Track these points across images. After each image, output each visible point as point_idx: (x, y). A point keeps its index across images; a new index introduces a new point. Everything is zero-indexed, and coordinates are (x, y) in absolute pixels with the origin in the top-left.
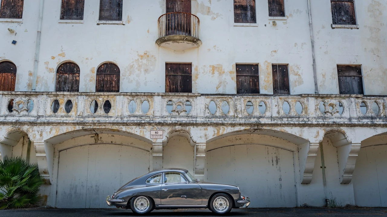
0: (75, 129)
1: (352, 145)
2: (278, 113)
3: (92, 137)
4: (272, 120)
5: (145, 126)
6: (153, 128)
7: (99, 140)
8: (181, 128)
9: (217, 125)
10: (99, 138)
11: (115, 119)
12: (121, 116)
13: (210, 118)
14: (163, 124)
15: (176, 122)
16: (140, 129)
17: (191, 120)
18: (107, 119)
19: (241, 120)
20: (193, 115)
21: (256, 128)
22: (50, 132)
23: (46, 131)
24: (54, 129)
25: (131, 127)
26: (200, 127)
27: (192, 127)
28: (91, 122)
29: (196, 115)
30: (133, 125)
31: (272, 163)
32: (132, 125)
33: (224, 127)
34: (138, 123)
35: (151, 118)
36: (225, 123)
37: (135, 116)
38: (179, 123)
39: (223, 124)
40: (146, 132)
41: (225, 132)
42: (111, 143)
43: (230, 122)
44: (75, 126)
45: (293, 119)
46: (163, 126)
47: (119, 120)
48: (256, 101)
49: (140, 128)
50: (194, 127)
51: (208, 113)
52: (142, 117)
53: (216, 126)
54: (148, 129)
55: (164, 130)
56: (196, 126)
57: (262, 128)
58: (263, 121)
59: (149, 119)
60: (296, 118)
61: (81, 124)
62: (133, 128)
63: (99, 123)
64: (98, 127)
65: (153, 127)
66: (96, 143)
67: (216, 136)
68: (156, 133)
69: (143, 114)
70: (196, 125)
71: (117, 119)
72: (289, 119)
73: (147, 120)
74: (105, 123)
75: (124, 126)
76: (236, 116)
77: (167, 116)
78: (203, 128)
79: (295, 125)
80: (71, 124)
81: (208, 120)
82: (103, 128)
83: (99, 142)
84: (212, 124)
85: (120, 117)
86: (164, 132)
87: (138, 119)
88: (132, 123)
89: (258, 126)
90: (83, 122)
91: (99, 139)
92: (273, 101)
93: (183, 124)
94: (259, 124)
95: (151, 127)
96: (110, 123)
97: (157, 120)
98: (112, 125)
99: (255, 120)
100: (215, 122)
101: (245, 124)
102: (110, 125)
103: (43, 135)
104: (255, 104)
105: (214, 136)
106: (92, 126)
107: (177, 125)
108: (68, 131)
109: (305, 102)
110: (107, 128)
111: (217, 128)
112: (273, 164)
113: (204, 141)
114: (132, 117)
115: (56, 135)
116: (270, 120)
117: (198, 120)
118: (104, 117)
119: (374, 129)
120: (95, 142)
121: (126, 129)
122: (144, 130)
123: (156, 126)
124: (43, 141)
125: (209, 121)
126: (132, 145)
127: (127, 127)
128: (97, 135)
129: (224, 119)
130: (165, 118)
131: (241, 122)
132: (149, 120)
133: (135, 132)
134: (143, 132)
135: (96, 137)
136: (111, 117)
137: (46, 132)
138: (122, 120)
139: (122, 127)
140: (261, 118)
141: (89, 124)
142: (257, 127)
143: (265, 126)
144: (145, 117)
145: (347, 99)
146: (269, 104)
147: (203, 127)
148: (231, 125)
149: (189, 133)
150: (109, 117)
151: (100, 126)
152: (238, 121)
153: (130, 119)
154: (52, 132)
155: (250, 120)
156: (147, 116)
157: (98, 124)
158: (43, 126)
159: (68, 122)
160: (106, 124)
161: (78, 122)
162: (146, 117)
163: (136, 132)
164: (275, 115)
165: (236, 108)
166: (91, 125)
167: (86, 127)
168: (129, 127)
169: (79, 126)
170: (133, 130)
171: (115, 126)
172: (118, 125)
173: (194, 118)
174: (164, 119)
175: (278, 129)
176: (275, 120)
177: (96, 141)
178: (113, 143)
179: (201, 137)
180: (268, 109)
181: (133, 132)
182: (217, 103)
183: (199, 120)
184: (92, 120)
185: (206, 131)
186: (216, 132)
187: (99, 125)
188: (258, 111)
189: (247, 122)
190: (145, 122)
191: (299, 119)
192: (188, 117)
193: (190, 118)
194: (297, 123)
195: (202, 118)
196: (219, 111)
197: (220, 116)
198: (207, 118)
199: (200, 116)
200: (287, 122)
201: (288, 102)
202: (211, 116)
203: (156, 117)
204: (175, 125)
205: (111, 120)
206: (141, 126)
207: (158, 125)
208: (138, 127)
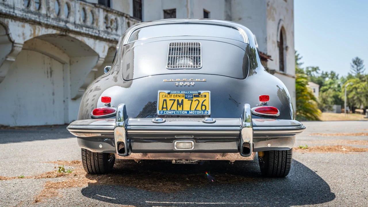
2: (80, 20)
4: (76, 27)
9: (34, 23)
13: (27, 13)
17: (8, 10)
19: (53, 21)
20: (9, 3)
26: (18, 22)
27: (10, 21)
29: (13, 4)
33: (40, 27)
39: (40, 24)
41: (40, 34)
45: (89, 29)
48: (63, 2)
50: (12, 21)
51: (23, 5)
56: (14, 20)
57: (69, 35)
58: (71, 27)
60: (91, 28)
70: (14, 18)
72: (87, 29)
76: (49, 15)
78: (21, 24)
79: (91, 36)
81: (24, 14)
84: (30, 21)
92: (77, 5)
93: (3, 15)
94: (67, 30)
99: (63, 24)
104: (62, 5)
105: (31, 36)
109: (97, 13)
111: (34, 27)
113: (22, 42)
116: (74, 27)
117: (16, 11)
125: (25, 15)
129: (39, 17)
140: (68, 23)
142: (65, 33)
145: (121, 17)
146: (73, 8)
148: (46, 26)
149: (7, 27)
152: (50, 21)
155: (60, 24)
164: (78, 22)
165: (49, 5)
173: (11, 8)
175: (80, 38)
176: (78, 27)
179: (19, 36)
180: (72, 13)
185: (24, 28)
186: (33, 32)
188: (64, 14)
189: (58, 25)
191: (93, 30)
192: (6, 5)
193: (7, 7)
194: (93, 34)
195: (20, 11)
196: (33, 5)
197: (34, 11)
198: (24, 11)
199: (17, 7)
200: (87, 32)
201: (84, 9)
202: (26, 10)
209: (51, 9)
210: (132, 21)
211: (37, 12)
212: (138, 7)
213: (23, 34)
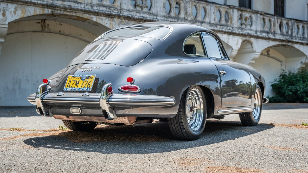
0: (44, 13)
1: (256, 53)
2: (215, 20)
3: (38, 23)
4: (211, 26)
5: (114, 18)
10: (46, 25)
12: (91, 4)
13: (168, 18)
14: (131, 18)
15: (142, 18)
16: (110, 21)
17: (153, 17)
18: (77, 5)
20: (154, 12)
22: (15, 12)
23: (10, 10)
24: (19, 9)
25: (101, 17)
29: (156, 12)
30: (104, 16)
32: (103, 15)
34: (109, 15)
35: (119, 10)
37: (104, 6)
38: (144, 19)
40: (115, 25)
42: (58, 32)
44: (43, 9)
45: (223, 27)
46: (130, 20)
48: (200, 6)
49: (109, 20)
51: (165, 12)
52: (111, 8)
54: (117, 22)
59: (117, 11)
60: (225, 26)
61: (51, 7)
62: (103, 19)
64: (68, 14)
66: (43, 31)
69: (111, 5)
71: (87, 7)
72: (221, 27)
73: (115, 11)
74: (77, 10)
75: (95, 15)
76: (186, 18)
77: (133, 11)
79: (225, 33)
80: (39, 5)
82: (73, 15)
83: (46, 30)
87: (108, 10)
88: (103, 14)
90: (53, 5)
91: (47, 27)
92: (212, 8)
95: (120, 20)
96: (81, 10)
97: (126, 14)
98: (83, 12)
102: (81, 12)
103: (7, 15)
104: (199, 9)
106: (62, 11)
107: (142, 21)
108: (36, 14)
109: (231, 13)
110: (78, 15)
114: (101, 6)
115: (22, 16)
116: (209, 26)
117: (158, 18)
119: (268, 41)
121: (97, 20)
122: (113, 22)
123: (123, 20)
124: (7, 23)
127: (97, 17)
128: (43, 21)
130: (131, 12)
132: (118, 13)
133: (105, 23)
134: (113, 25)
135: (42, 23)
136: (81, 3)
137: (10, 12)
138: (92, 8)
139: (93, 16)
140: (203, 24)
141: (60, 8)
144: (114, 8)
145: (255, 15)
146: (208, 11)
150: (79, 2)
151: (70, 12)
153: (99, 9)
154: (17, 12)
155: (196, 24)
156: (115, 8)
157: (70, 9)
158: (5, 3)
159: (38, 3)
161: (47, 4)
163: (106, 23)
164: (212, 22)
165: (187, 10)
167: (56, 12)
168: (99, 17)
169: (48, 9)
170: (103, 21)
171: (85, 15)
172: (88, 14)
173: (155, 15)
174: (130, 13)
176: (213, 26)
177: (42, 28)
178: (62, 32)
180: (208, 15)
181: (103, 24)
182: (172, 3)
187: (70, 11)
188: (201, 16)
190: (115, 14)
191: (227, 27)
192: (150, 14)
193: (151, 15)
194: (227, 31)
195: (162, 17)
196: (173, 12)
197: (174, 16)
198: (165, 17)
199: (160, 14)
200: (221, 29)
201: (219, 11)
202: (167, 16)
203: (124, 10)
204: (140, 21)
205: (81, 6)
206: (111, 18)
207: (126, 19)
208: (107, 18)
209: (188, 13)
210: (267, 17)
211: (177, 16)
212: (280, 4)
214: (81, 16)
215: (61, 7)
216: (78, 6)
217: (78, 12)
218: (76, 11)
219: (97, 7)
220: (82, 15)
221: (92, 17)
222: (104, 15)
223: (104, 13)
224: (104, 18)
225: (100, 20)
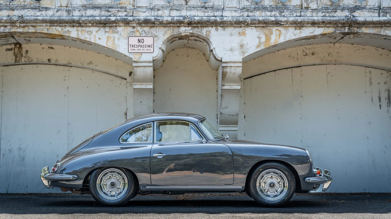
3: (9, 50)
4: (381, 15)
5: (116, 26)
6: (133, 32)
7: (22, 55)
8: (191, 31)
9: (265, 24)
10: (24, 51)
11: (55, 12)
12: (67, 7)
13: (251, 12)
14: (154, 23)
15: (181, 18)
16: (107, 34)
17: (212, 14)
18: (39, 13)
19: (314, 14)
20: (216, 3)
21: (347, 30)
25: (88, 29)
26: (230, 30)
27: (213, 30)
28: (5, 18)
29: (223, 4)
30: (93, 26)
31: (378, 104)
32: (90, 25)
33: (279, 28)
34: (102, 22)
35: (128, 10)
36: (281, 21)
37: (95, 7)
38: (186, 21)
39: (277, 23)
40: (119, 39)
41: (282, 40)
42: (47, 62)
43: (291, 19)
46: (153, 27)
47: (64, 16)
49: (106, 32)
50: (217, 30)
51: (247, 0)
52: (110, 10)
53: (264, 27)
54: (122, 33)
55: (156, 36)
56: (221, 27)
57: (360, 31)
58: (361, 16)
59: (125, 13)
62: (91, 32)
63: (23, 21)
64: (21, 30)
65: (133, 30)
66: (17, 63)
67: (262, 47)
68: (139, 41)
69: (112, 3)
70: (222, 24)
71: (59, 13)
73: (120, 14)
74: (36, 21)
75: (73, 26)
76: (305, 5)
77: (162, 7)
78: (236, 31)
81: (246, 14)
82: (30, 31)
83: (23, 60)
84: (254, 24)
85: (65, 8)
86: (155, 39)
87: (103, 13)
88: (90, 22)
89: (350, 26)
91: (24, 55)
93: (195, 23)
94: (352, 23)
95: (130, 29)
96: (44, 21)
97: (142, 16)
98: (49, 25)
99: (345, 15)
100: (261, 19)
101: (323, 22)
102: (44, 25)
105: (258, 47)
106: (8, 27)
107: (182, 25)
110: (38, 31)
111: (266, 30)
112: (380, 106)
113: (238, 57)
114: (89, 8)
116: (377, 15)
117: (225, 14)
118: (32, 8)
120: (16, 60)
121: (78, 34)
122: (115, 35)
123: (139, 28)
125: (248, 16)
126: (91, 66)
127: (80, 28)
128: (18, 46)
129: (281, 13)
130: (158, 10)
131: (316, 18)
132: (126, 16)
133: (97, 39)
134: (114, 40)
135: (16, 50)
136: (47, 9)
138: (69, 14)
139: (70, 29)
140: (358, 11)
142: (349, 29)
143: (366, 27)
144: (118, 8)
147: (237, 29)
148: (295, 25)
149: (206, 41)
150: (43, 8)
151: (24, 27)
152: (309, 16)
153: (85, 13)
155: (335, 15)
156: (121, 8)
157: (20, 23)
160: (36, 23)
162: (120, 10)
163: (99, 39)
166: (6, 26)
168: (84, 28)
170: (92, 35)
171: (55, 28)
172: (61, 26)
173: (218, 10)
174: (156, 13)
176: (386, 13)
177: (16, 58)
178: (53, 61)
179: (231, 50)
181: (93, 41)
183: (229, 15)
184: (7, 14)
185: (242, 37)
186: (263, 39)
187: (22, 25)
189: (329, 18)
190: (116, 20)
192: (206, 8)
193: (209, 10)
195: (237, 11)
197: (271, 6)
198: (246, 10)
199: (231, 6)
202: (253, 6)
203: (139, 9)
204: (178, 25)
205: (48, 15)
206: (110, 27)
207: (143, 25)
208: (102, 29)
213: (242, 46)
214: (45, 31)
215: (3, 21)
216: (42, 14)
217: (38, 24)
218: (34, 24)
219: (81, 12)
220: (48, 29)
221: (68, 31)
222: (93, 24)
223: (92, 20)
224: (94, 29)
225: (86, 34)
